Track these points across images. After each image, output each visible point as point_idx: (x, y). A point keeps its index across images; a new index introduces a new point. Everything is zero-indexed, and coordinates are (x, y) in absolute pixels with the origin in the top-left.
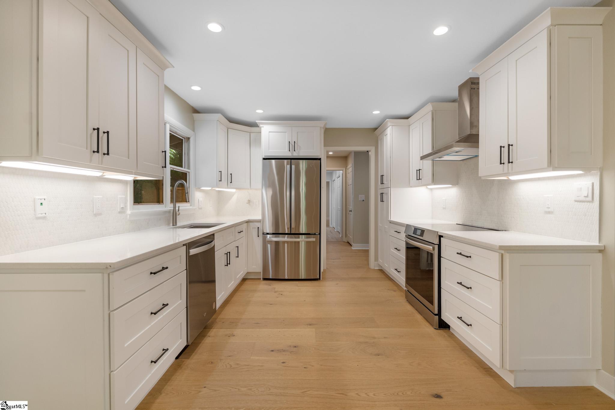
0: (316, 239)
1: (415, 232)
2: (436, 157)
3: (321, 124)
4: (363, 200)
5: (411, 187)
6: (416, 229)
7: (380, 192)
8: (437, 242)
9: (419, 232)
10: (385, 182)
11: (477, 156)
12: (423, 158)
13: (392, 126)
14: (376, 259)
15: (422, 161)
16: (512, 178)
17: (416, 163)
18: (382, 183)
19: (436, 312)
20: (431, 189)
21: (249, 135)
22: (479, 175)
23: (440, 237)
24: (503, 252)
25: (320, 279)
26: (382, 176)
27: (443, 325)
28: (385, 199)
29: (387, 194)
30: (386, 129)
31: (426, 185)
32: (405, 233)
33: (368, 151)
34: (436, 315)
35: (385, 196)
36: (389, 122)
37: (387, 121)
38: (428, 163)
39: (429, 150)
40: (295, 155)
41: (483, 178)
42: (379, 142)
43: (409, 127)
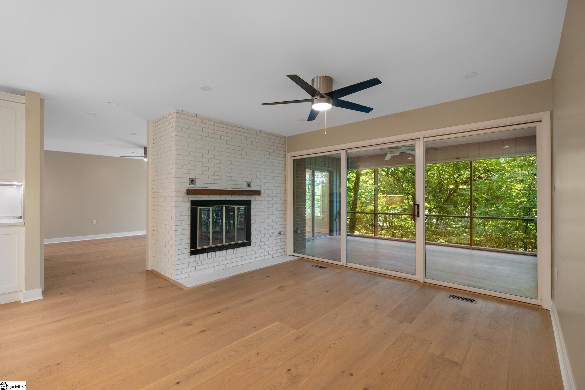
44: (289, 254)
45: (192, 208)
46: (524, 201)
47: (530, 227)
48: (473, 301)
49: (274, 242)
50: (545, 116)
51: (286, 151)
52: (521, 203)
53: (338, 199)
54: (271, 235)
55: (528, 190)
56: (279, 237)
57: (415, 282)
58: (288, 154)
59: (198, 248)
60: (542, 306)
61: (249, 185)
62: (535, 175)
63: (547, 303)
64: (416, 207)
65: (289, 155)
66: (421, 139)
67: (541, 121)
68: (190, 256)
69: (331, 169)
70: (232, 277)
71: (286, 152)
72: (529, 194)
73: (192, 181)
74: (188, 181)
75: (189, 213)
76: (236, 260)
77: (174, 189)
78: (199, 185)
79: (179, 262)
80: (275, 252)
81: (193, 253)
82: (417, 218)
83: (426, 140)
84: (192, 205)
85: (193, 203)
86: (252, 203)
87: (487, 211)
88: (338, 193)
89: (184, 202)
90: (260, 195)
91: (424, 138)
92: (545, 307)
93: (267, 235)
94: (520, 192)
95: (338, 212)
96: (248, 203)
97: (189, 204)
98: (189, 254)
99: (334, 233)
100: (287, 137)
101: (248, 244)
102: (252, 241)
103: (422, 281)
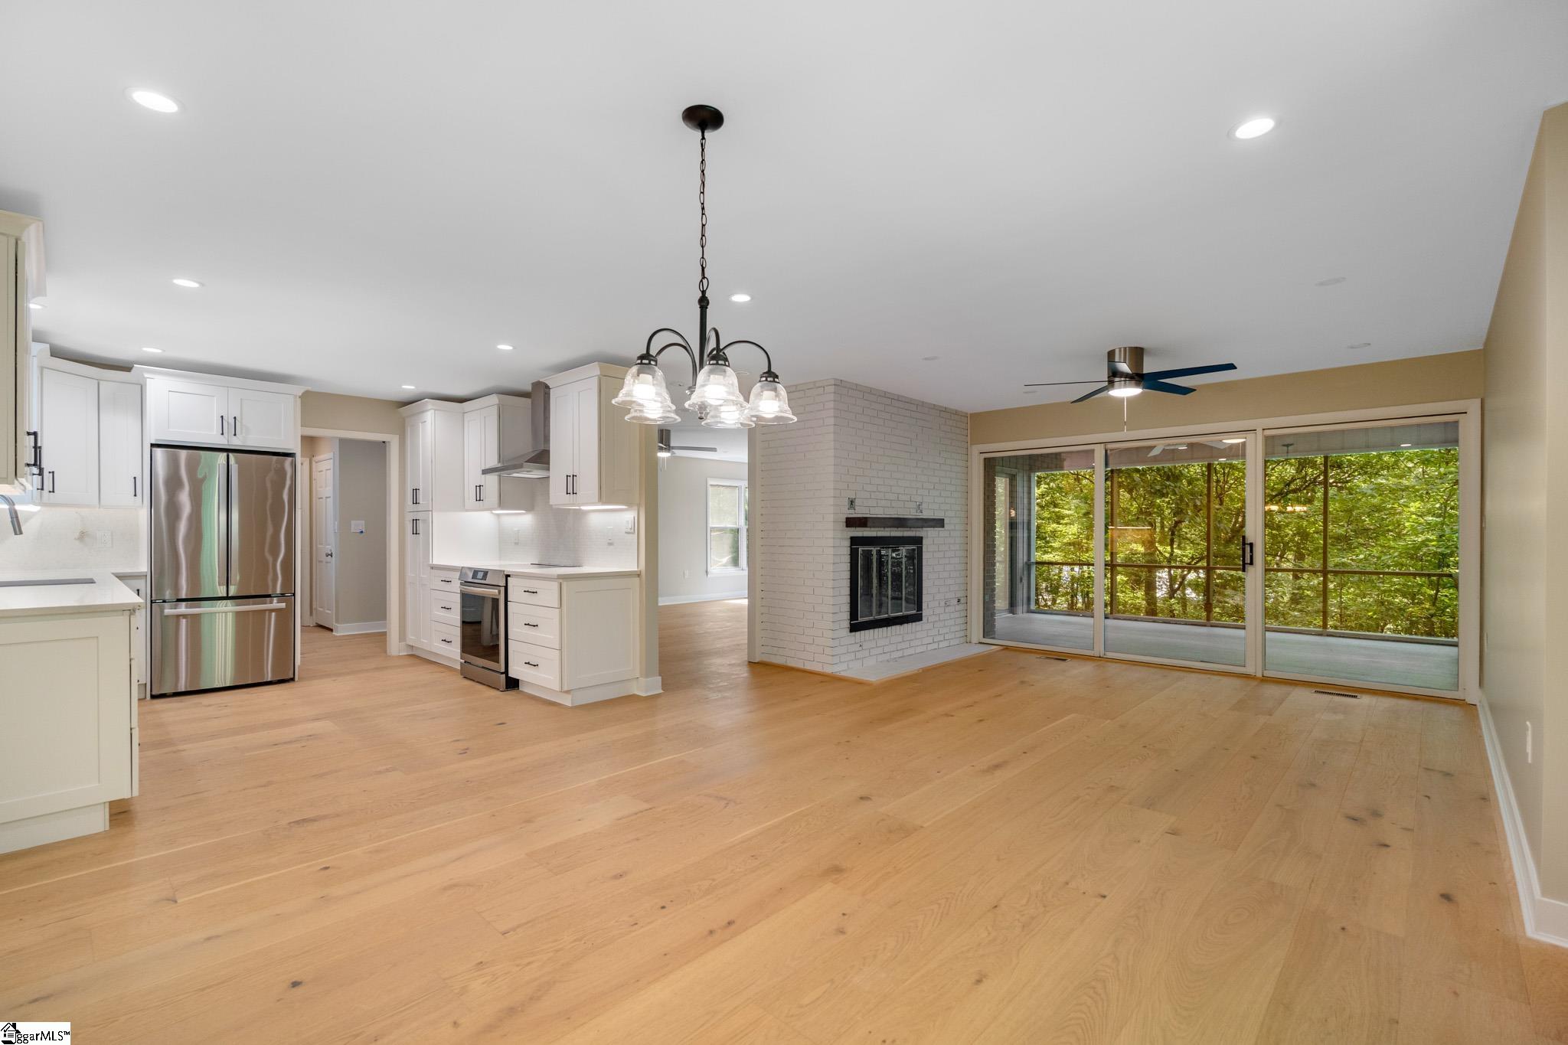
0: (286, 605)
1: (474, 577)
2: (504, 474)
3: (299, 390)
4: (362, 532)
5: (467, 511)
6: (476, 572)
7: (411, 517)
8: (503, 583)
9: (480, 575)
10: (421, 499)
11: (549, 477)
12: (485, 472)
13: (435, 410)
14: (402, 636)
15: (483, 476)
16: (584, 508)
17: (474, 477)
18: (416, 502)
19: (503, 670)
20: (498, 515)
21: (97, 385)
22: (551, 503)
23: (508, 576)
24: (561, 581)
25: (293, 679)
26: (415, 491)
27: (513, 684)
28: (421, 528)
29: (425, 521)
30: (423, 412)
31: (490, 509)
32: (459, 579)
33: (384, 442)
34: (502, 673)
35: (420, 525)
36: (430, 404)
37: (426, 402)
38: (493, 479)
39: (493, 462)
40: (237, 442)
41: (554, 507)
42: (409, 430)
43: (463, 416)
44: (975, 640)
45: (852, 550)
46: (1433, 541)
47: (1443, 598)
48: (1355, 697)
49: (952, 616)
50: (1473, 406)
51: (969, 441)
52: (1424, 543)
53: (1026, 535)
54: (947, 605)
55: (1440, 514)
56: (959, 607)
57: (1247, 676)
58: (974, 447)
59: (860, 620)
60: (1464, 700)
61: (919, 507)
62: (1456, 483)
63: (1473, 695)
64: (1248, 548)
65: (976, 449)
66: (1259, 432)
67: (1466, 413)
68: (849, 634)
69: (1014, 471)
70: (923, 671)
71: (969, 443)
72: (1443, 524)
73: (852, 502)
74: (846, 503)
75: (847, 559)
76: (903, 645)
77: (831, 518)
78: (860, 512)
79: (836, 642)
80: (953, 636)
81: (855, 628)
82: (1249, 568)
83: (1268, 433)
84: (852, 544)
85: (855, 541)
86: (924, 542)
87: (1349, 561)
88: (1025, 521)
89: (842, 539)
90: (943, 527)
91: (1264, 429)
92: (1469, 700)
93: (942, 604)
94: (1422, 520)
95: (1026, 563)
96: (918, 541)
97: (848, 543)
98: (848, 630)
99: (1019, 609)
100: (971, 414)
101: (917, 618)
102: (925, 612)
103: (1259, 675)
